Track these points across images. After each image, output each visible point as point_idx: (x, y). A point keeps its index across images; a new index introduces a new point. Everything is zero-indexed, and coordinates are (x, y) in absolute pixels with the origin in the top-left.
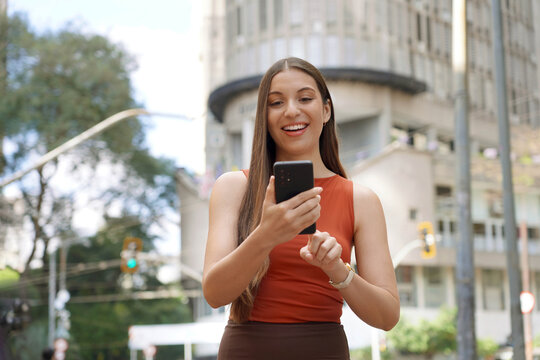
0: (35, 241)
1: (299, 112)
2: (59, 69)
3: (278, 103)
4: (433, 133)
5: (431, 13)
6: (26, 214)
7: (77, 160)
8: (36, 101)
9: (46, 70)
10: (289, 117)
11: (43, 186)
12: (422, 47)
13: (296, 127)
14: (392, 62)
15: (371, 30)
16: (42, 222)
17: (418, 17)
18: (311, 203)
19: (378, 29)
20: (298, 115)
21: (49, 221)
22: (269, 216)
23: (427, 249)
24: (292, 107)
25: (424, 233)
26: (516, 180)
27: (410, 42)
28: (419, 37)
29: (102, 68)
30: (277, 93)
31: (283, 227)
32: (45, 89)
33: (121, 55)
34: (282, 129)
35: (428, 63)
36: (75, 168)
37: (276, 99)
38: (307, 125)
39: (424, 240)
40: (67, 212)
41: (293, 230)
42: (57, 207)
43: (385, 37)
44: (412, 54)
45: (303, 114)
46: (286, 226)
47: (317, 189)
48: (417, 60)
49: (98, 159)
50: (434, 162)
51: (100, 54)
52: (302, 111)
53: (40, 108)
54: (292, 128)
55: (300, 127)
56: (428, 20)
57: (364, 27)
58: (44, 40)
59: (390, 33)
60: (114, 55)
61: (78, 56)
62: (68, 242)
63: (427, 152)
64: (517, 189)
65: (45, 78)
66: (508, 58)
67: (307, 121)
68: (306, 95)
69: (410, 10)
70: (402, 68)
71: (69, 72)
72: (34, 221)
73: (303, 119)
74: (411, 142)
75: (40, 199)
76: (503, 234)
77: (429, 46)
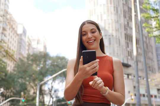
0: (50, 98)
1: (92, 36)
2: (55, 63)
3: (85, 34)
4: (133, 75)
5: (131, 51)
6: (49, 93)
7: (59, 81)
8: (51, 70)
9: (53, 64)
10: (89, 38)
11: (52, 87)
12: (130, 58)
13: (91, 41)
14: (123, 60)
15: (119, 54)
16: (52, 94)
17: (129, 52)
18: (95, 65)
19: (120, 54)
20: (91, 37)
21: (53, 94)
22: (81, 70)
23: (132, 99)
24: (90, 35)
25: (131, 96)
26: (150, 85)
27: (127, 57)
28: (129, 56)
29: (64, 63)
30: (84, 31)
31: (86, 73)
32: (52, 67)
33: (68, 60)
34: (87, 42)
35: (131, 61)
36: (59, 83)
37: (84, 33)
38: (95, 40)
39: (131, 97)
40: (57, 92)
41: (89, 74)
42: (55, 91)
43: (122, 56)
44: (128, 59)
45: (93, 37)
46: (87, 73)
47: (97, 60)
48: (129, 60)
49: (63, 81)
50: (133, 81)
51: (64, 60)
52: (93, 36)
53: (52, 71)
54: (90, 42)
55: (93, 41)
56: (131, 52)
57: (117, 54)
58: (53, 58)
59: (123, 55)
60: (66, 60)
61: (59, 60)
62: (58, 99)
63: (132, 79)
64: (150, 87)
65: (52, 65)
66: (146, 59)
67: (95, 39)
68: (93, 31)
69: (127, 50)
70: (125, 62)
71: (58, 64)
72: (50, 94)
73: (93, 38)
74: (128, 77)
75: (52, 90)
76: (147, 96)
77: (131, 57)
